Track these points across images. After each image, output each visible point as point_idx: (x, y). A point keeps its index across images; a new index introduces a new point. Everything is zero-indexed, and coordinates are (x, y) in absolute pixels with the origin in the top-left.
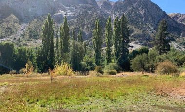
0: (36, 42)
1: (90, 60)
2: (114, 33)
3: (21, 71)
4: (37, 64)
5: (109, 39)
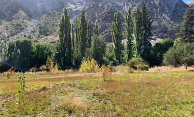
0: (46, 39)
1: (110, 55)
2: (135, 25)
3: (40, 68)
4: (57, 61)
5: (130, 32)
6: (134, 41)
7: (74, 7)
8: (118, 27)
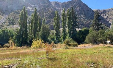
0: (13, 27)
1: (53, 37)
2: (67, 19)
3: (4, 45)
4: (16, 40)
5: (64, 23)
6: (67, 29)
7: (31, 9)
8: (57, 20)
